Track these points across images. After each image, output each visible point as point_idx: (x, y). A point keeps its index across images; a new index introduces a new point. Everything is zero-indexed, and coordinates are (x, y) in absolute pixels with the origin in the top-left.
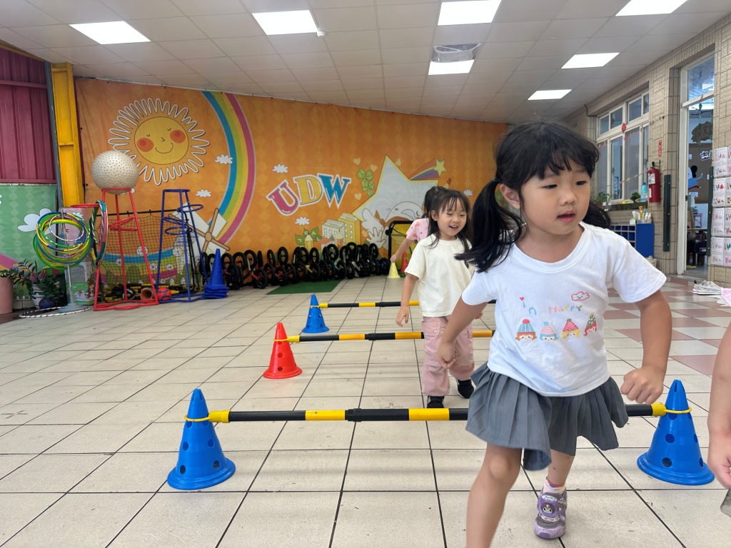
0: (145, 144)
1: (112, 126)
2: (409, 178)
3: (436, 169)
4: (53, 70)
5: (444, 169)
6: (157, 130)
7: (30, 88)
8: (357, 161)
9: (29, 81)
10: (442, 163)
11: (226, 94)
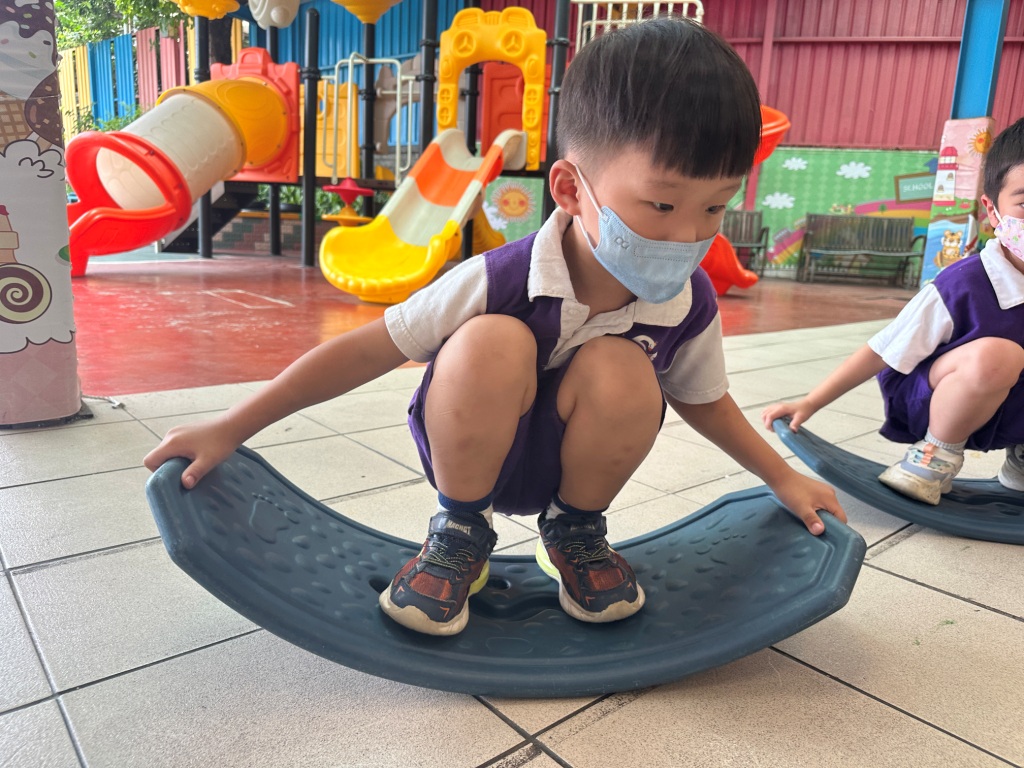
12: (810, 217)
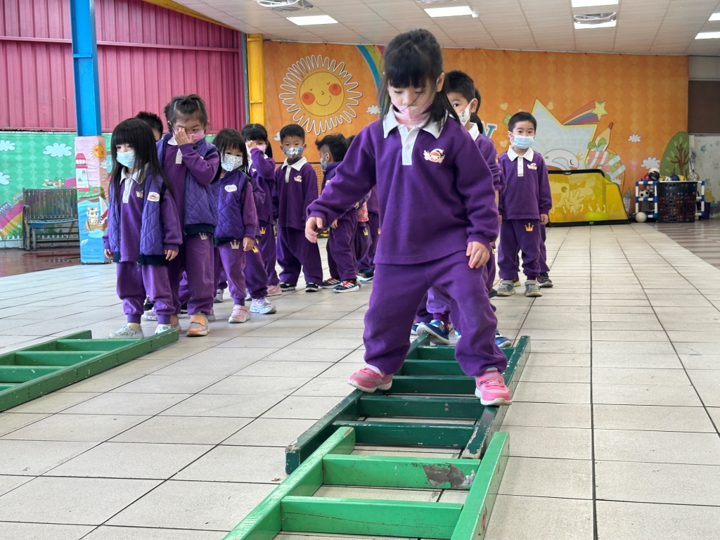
0: (308, 98)
1: (283, 83)
2: (562, 123)
3: (595, 112)
4: (248, 40)
5: (605, 112)
6: (318, 84)
7: (221, 52)
8: (504, 106)
9: (221, 47)
10: (603, 105)
11: (378, 46)
12: (26, 192)
